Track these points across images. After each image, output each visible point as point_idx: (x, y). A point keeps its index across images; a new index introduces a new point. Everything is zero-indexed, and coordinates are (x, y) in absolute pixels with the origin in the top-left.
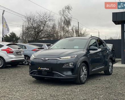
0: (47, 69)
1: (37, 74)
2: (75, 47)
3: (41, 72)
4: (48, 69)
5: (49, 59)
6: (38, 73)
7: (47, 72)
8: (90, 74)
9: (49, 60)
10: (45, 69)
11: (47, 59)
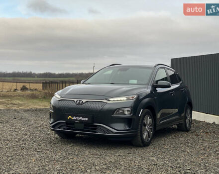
0: (84, 119)
1: (65, 127)
2: (131, 81)
3: (73, 124)
4: (87, 119)
5: (87, 101)
6: (67, 126)
7: (83, 125)
8: (157, 128)
9: (89, 103)
10: (81, 118)
11: (84, 101)
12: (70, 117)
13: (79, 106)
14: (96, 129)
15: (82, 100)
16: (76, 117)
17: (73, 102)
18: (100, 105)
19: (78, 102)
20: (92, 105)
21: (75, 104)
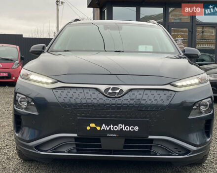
0: (130, 129)
10: (121, 127)
11: (125, 88)
12: (93, 125)
13: (114, 101)
14: (150, 147)
15: (121, 87)
16: (107, 125)
17: (97, 93)
18: (164, 97)
19: (110, 91)
20: (145, 97)
21: (101, 96)
